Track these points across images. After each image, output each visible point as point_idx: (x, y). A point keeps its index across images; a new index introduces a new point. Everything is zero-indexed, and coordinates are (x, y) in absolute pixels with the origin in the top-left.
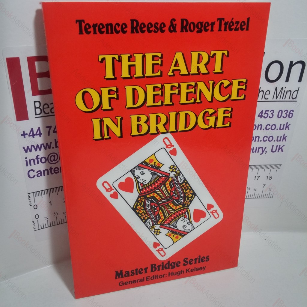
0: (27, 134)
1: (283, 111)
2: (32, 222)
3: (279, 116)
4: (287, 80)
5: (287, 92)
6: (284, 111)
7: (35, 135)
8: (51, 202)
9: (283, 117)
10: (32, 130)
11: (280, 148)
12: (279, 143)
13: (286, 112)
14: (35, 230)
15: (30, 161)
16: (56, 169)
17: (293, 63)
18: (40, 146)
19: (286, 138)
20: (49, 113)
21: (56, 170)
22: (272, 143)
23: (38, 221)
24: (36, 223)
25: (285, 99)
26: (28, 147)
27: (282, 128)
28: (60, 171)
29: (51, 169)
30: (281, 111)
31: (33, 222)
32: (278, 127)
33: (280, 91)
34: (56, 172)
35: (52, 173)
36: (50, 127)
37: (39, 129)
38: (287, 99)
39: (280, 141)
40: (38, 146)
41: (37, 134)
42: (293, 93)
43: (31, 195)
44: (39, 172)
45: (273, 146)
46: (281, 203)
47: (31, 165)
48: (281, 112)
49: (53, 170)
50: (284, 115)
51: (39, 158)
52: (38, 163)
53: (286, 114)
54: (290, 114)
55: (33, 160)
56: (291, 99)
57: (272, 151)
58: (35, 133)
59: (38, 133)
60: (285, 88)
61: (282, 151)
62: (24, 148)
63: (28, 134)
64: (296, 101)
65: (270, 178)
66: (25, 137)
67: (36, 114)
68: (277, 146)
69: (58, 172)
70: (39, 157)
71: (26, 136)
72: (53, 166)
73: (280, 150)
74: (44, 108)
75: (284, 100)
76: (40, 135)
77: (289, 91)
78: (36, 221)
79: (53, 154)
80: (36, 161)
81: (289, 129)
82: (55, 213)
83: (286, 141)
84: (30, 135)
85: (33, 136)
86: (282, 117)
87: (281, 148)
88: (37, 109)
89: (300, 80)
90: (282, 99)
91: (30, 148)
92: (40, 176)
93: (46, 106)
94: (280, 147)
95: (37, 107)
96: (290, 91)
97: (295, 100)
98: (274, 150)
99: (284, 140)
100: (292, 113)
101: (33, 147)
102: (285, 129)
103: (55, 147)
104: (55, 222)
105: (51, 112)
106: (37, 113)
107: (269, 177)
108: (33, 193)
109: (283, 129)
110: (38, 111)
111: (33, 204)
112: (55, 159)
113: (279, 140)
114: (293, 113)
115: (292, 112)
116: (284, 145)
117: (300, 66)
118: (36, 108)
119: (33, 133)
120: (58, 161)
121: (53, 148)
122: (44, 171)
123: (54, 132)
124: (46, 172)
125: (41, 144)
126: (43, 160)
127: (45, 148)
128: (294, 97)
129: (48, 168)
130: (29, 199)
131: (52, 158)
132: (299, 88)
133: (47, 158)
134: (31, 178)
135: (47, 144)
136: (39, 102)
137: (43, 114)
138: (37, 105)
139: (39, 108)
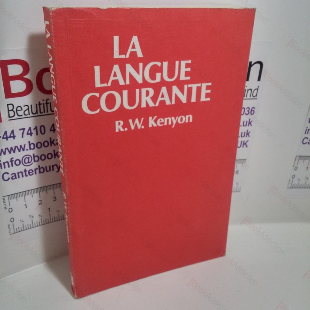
0: (0, 137)
1: (246, 108)
2: (7, 226)
4: (248, 79)
5: (248, 90)
7: (8, 138)
8: (26, 205)
10: (6, 133)
12: (243, 139)
13: (248, 109)
14: (10, 233)
15: (4, 163)
16: (31, 171)
17: (252, 64)
18: (14, 148)
19: (250, 134)
20: (22, 115)
23: (13, 224)
24: (11, 227)
25: (246, 97)
26: (2, 150)
27: (245, 124)
28: (34, 173)
29: (25, 171)
30: (244, 108)
31: (9, 226)
32: (241, 123)
34: (31, 174)
35: (26, 176)
36: (24, 129)
37: (13, 132)
38: (248, 97)
39: (244, 136)
40: (11, 148)
41: (10, 137)
42: (254, 91)
43: (6, 198)
44: (13, 175)
46: (248, 196)
47: (5, 167)
49: (27, 173)
51: (13, 161)
52: (12, 166)
53: (248, 111)
55: (7, 162)
56: (252, 97)
58: (8, 136)
59: (12, 135)
60: (246, 86)
61: (247, 146)
63: (2, 137)
65: (237, 173)
67: (9, 117)
68: (242, 142)
69: (33, 174)
70: (13, 159)
72: (28, 169)
73: (245, 146)
74: (17, 111)
76: (14, 137)
78: (11, 224)
79: (28, 157)
80: (10, 163)
81: (251, 125)
82: (30, 216)
84: (3, 138)
85: (7, 138)
86: (245, 114)
87: (246, 144)
88: (10, 112)
89: (259, 79)
91: (4, 151)
93: (19, 109)
94: (245, 142)
95: (10, 109)
96: (251, 89)
97: (255, 98)
98: (239, 145)
99: (248, 136)
101: (7, 150)
102: (248, 126)
103: (29, 149)
104: (30, 225)
105: (25, 115)
106: (10, 116)
107: (235, 172)
108: (7, 197)
110: (12, 114)
111: (8, 207)
112: (30, 161)
115: (253, 109)
117: (258, 66)
118: (9, 111)
119: (6, 136)
120: (32, 163)
121: (27, 150)
122: (18, 173)
123: (28, 134)
124: (20, 174)
125: (15, 147)
126: (18, 162)
127: (19, 151)
128: (254, 95)
129: (23, 171)
130: (4, 203)
131: (27, 161)
132: (258, 87)
133: (21, 161)
134: (5, 180)
135: (21, 146)
136: (12, 104)
137: (16, 117)
138: (11, 107)
139: (12, 110)
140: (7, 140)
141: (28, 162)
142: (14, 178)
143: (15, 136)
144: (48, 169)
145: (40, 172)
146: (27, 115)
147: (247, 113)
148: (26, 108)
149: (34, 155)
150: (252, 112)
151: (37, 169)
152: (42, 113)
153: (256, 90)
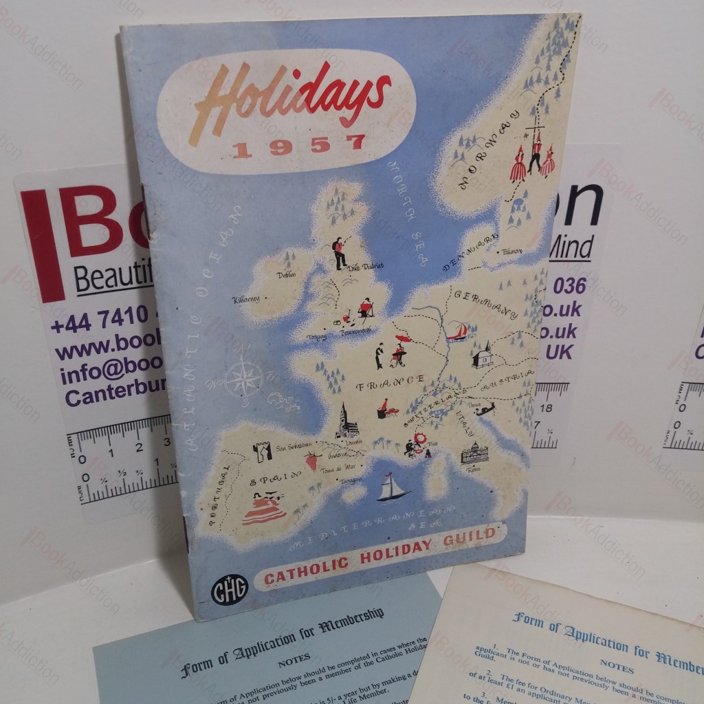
0: (62, 326)
1: (565, 280)
2: (77, 488)
3: (558, 289)
4: (568, 221)
5: (570, 244)
6: (568, 280)
7: (77, 327)
8: (111, 450)
9: (566, 291)
10: (72, 319)
11: (565, 352)
12: (561, 342)
13: (570, 282)
14: (83, 502)
15: (70, 374)
16: (120, 390)
17: (579, 190)
18: (87, 347)
19: (575, 332)
20: (102, 287)
21: (120, 392)
22: (548, 341)
23: (87, 485)
24: (84, 490)
25: (566, 256)
26: (65, 349)
27: (564, 312)
28: (127, 392)
29: (110, 389)
30: (561, 279)
31: (79, 488)
32: (556, 310)
33: (556, 242)
34: (121, 394)
35: (112, 398)
36: (106, 313)
37: (85, 317)
38: (571, 257)
39: (563, 336)
40: (83, 346)
41: (81, 326)
42: (583, 245)
43: (74, 438)
44: (87, 396)
45: (549, 346)
46: (575, 458)
47: (71, 382)
48: (560, 282)
49: (113, 392)
50: (567, 286)
51: (87, 369)
52: (85, 379)
53: (571, 285)
54: (579, 286)
55: (76, 372)
56: (579, 258)
57: (548, 357)
58: (77, 323)
59: (84, 323)
60: (566, 236)
61: (569, 357)
62: (57, 350)
63: (65, 326)
64: (590, 261)
65: (549, 410)
66: (58, 332)
67: (79, 290)
68: (558, 346)
69: (124, 395)
70: (86, 367)
71: (61, 329)
72: (115, 384)
73: (565, 355)
74: (93, 278)
75: (564, 258)
76: (88, 326)
77: (573, 242)
78: (84, 485)
79: (114, 362)
80: (81, 374)
81: (579, 315)
82: (119, 471)
83: (574, 337)
84: (68, 328)
85: (74, 329)
86: (563, 291)
87: (567, 352)
88: (80, 281)
89: (594, 221)
90: (562, 256)
91: (69, 351)
92: (89, 403)
93: (97, 275)
94: (565, 348)
95: (79, 276)
96: (576, 242)
97: (586, 259)
98: (552, 354)
99: (571, 335)
100: (583, 285)
101: (74, 351)
102: (572, 315)
103: (116, 349)
104: (120, 488)
106: (81, 288)
107: (545, 407)
108: (76, 434)
109: (567, 314)
110: (83, 284)
111: (78, 454)
112: (118, 371)
113: (560, 334)
114: (584, 283)
115: (582, 282)
116: (571, 346)
117: (591, 195)
118: (78, 279)
119: (74, 324)
120: (123, 375)
121: (113, 350)
122: (97, 393)
123: (113, 321)
124: (100, 395)
125: (90, 345)
126: (95, 373)
127: (98, 352)
128: (585, 252)
129: (105, 388)
130: (70, 446)
131: (112, 370)
132: (593, 236)
133: (101, 369)
134: (72, 405)
135: (101, 343)
136: (83, 267)
137: (91, 289)
138: (81, 273)
139: (84, 278)
140: (75, 331)
141: (116, 373)
142: (88, 400)
143: (90, 325)
144: (154, 387)
145: (138, 392)
146: (113, 286)
147: (569, 289)
148: (111, 273)
149: (125, 359)
150: (581, 288)
151: (132, 385)
152: (141, 283)
153: (589, 244)
